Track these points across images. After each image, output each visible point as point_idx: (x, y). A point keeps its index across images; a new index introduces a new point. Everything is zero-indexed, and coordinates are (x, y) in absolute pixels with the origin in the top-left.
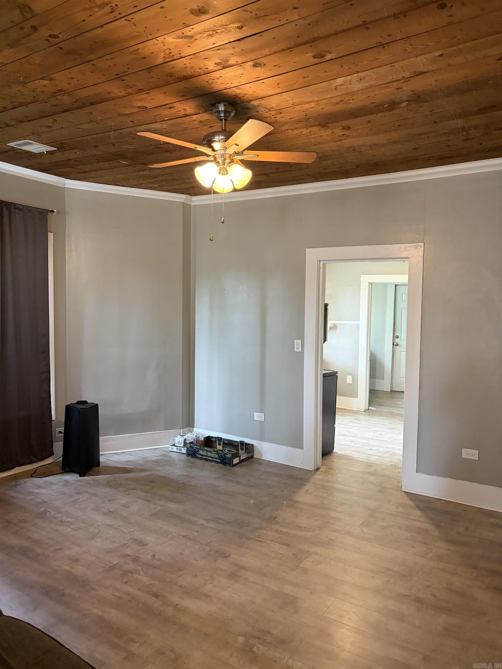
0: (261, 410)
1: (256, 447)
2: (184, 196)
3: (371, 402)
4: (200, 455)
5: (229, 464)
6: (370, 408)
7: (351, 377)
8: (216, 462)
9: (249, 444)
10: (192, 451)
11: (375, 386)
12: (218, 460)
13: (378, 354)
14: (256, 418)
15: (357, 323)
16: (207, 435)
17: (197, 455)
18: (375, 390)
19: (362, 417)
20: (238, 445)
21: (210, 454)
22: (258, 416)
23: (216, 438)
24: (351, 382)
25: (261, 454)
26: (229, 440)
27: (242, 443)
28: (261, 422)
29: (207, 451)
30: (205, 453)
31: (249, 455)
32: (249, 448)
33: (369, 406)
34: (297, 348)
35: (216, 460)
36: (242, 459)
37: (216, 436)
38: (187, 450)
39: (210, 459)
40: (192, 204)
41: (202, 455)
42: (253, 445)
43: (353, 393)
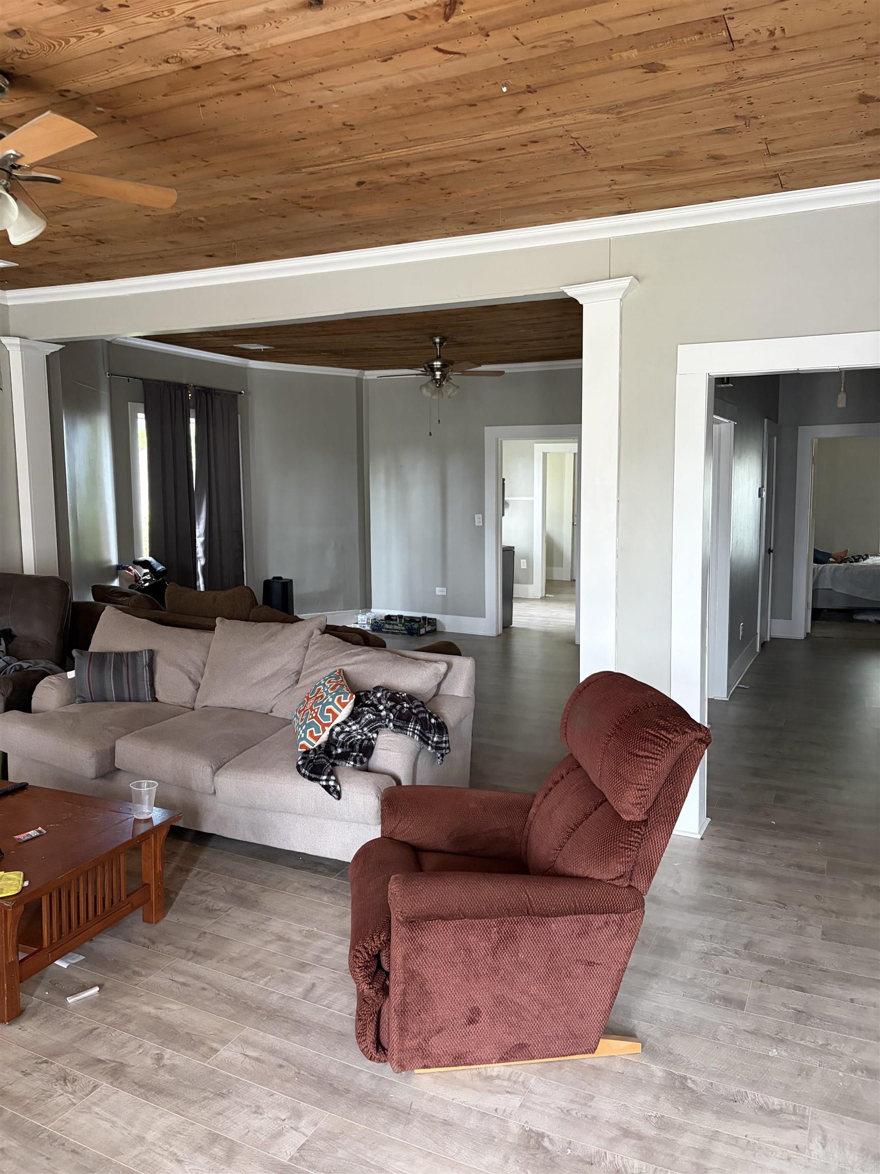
0: (444, 585)
1: (439, 621)
2: (358, 371)
3: (548, 590)
4: (386, 629)
5: (416, 634)
6: (547, 595)
7: (525, 561)
8: (403, 634)
9: (431, 619)
10: (377, 626)
11: (552, 576)
12: (405, 632)
13: (555, 537)
14: (437, 593)
15: (531, 499)
16: (387, 614)
17: (383, 630)
18: (553, 580)
19: (539, 603)
20: (420, 621)
21: (396, 627)
22: (440, 591)
23: (396, 616)
24: (525, 567)
25: (443, 626)
26: (411, 617)
27: (424, 618)
28: (443, 596)
29: (393, 625)
30: (391, 627)
31: (433, 628)
32: (432, 622)
33: (546, 594)
34: (478, 523)
35: (403, 632)
36: (427, 630)
37: (397, 614)
38: (371, 627)
39: (397, 631)
40: (364, 378)
41: (388, 629)
42: (435, 619)
43: (529, 581)
